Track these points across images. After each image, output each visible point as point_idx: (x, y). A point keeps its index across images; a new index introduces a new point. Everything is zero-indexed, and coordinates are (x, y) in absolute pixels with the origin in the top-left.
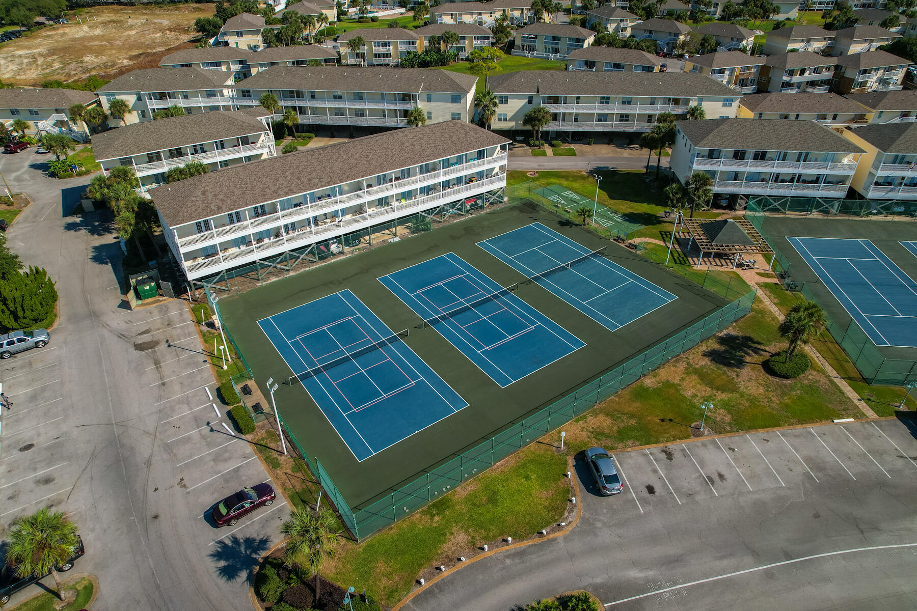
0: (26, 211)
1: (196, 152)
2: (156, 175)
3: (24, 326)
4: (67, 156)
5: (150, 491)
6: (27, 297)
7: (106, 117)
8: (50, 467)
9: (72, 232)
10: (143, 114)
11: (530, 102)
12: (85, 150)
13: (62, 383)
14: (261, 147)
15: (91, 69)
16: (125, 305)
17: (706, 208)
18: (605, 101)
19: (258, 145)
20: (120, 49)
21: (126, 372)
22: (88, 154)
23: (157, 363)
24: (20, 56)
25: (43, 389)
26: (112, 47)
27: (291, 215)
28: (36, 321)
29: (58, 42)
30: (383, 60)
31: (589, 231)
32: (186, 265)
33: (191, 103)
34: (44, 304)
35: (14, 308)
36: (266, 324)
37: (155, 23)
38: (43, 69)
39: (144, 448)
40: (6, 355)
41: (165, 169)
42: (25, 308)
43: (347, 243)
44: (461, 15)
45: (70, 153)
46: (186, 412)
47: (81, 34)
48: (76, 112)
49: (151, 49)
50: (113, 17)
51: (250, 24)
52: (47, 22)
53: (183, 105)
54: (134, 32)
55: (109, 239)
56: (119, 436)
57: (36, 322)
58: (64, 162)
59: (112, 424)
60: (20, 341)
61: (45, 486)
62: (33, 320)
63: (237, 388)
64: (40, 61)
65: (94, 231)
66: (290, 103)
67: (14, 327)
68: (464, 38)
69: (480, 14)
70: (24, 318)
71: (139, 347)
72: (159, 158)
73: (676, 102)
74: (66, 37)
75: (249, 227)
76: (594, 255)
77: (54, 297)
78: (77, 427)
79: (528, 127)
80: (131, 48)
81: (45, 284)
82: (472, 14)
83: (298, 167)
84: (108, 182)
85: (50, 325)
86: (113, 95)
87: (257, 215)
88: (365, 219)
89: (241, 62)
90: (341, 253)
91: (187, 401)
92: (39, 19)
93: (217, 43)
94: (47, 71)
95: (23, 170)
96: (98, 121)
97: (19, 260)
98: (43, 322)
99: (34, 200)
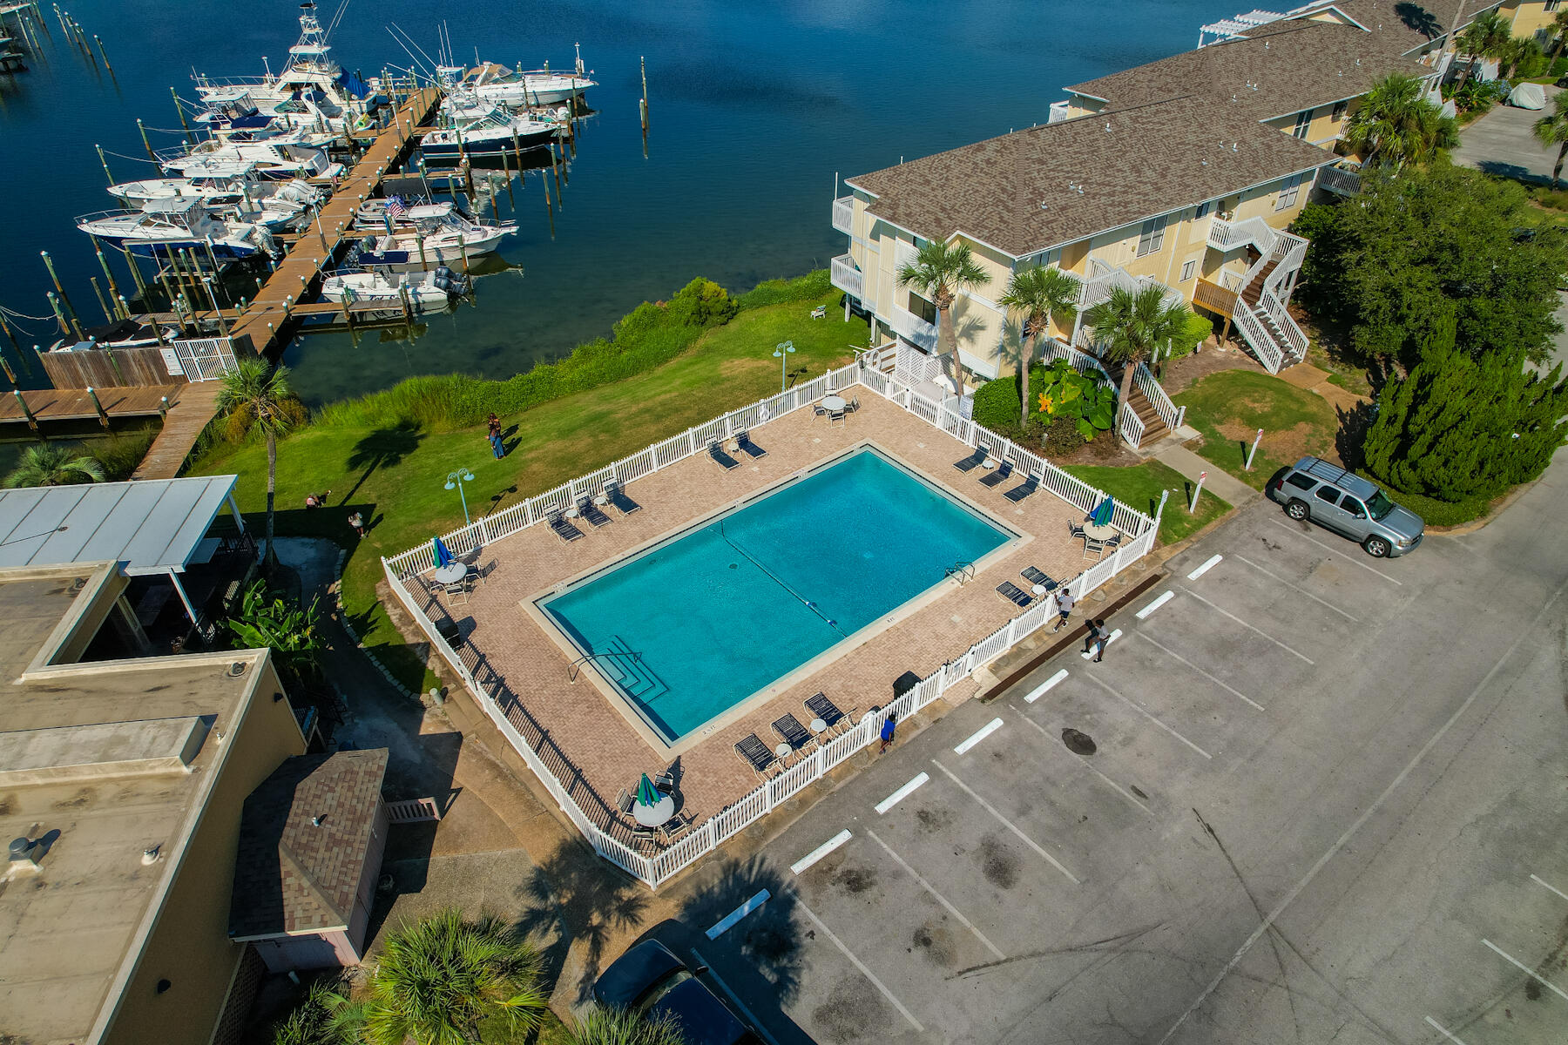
3: (1395, 480)
6: (1469, 428)
8: (1044, 843)
13: (1307, 676)
21: (1470, 818)
28: (1429, 490)
34: (1488, 467)
35: (1418, 429)
40: (1297, 511)
42: (1439, 447)
56: (1232, 972)
57: (1426, 495)
59: (1263, 915)
60: (1350, 505)
61: (983, 878)
62: (1424, 483)
67: (1376, 468)
70: (1413, 466)
77: (1528, 469)
78: (1200, 819)
81: (1546, 428)
85: (1447, 523)
97: (1553, 338)
98: (1440, 504)
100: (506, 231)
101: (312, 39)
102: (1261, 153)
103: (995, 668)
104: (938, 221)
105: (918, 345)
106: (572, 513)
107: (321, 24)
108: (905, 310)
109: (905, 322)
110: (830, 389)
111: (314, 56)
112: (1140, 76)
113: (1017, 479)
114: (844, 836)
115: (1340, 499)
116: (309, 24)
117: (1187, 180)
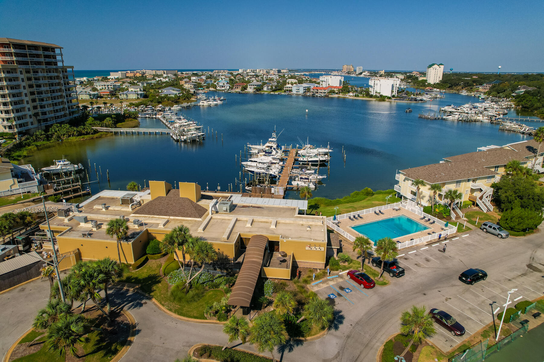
13: (482, 249)
23: (524, 275)
40: (484, 230)
46: (496, 292)
57: (511, 230)
60: (494, 229)
61: (425, 261)
71: (529, 265)
100: (324, 177)
101: (274, 137)
102: (482, 172)
103: (427, 242)
104: (417, 178)
105: (412, 200)
106: (352, 217)
107: (276, 135)
108: (410, 194)
109: (409, 196)
110: (396, 205)
111: (274, 141)
112: (459, 157)
113: (431, 221)
114: (404, 255)
115: (492, 228)
116: (274, 135)
117: (465, 175)
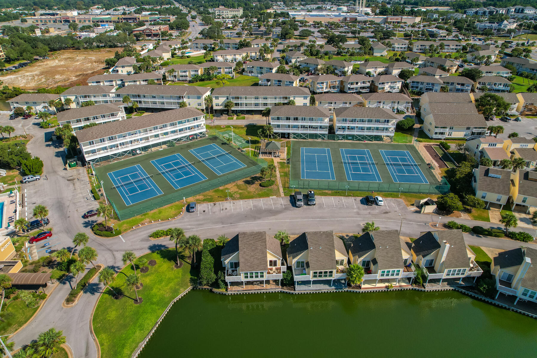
0: (32, 140)
1: (94, 119)
2: (79, 127)
3: (33, 174)
4: (47, 120)
5: (68, 212)
6: (34, 165)
7: (63, 105)
9: (48, 147)
10: (78, 103)
11: (228, 99)
12: (54, 118)
13: (44, 189)
14: (119, 117)
15: (58, 82)
16: (65, 169)
17: (279, 138)
18: (257, 98)
19: (118, 116)
20: (72, 72)
21: (64, 186)
22: (55, 119)
23: (74, 184)
24: (27, 76)
25: (39, 191)
26: (68, 71)
27: (121, 140)
29: (44, 68)
30: (184, 78)
31: (231, 146)
32: (86, 156)
33: (97, 99)
34: (39, 167)
35: (30, 168)
36: (110, 174)
37: (89, 59)
38: (37, 82)
39: (67, 203)
40: (27, 182)
41: (83, 125)
42: (33, 169)
43: (143, 150)
44: (226, 56)
45: (48, 119)
46: (81, 195)
47: (54, 64)
48: (51, 103)
49: (86, 71)
50: (70, 55)
51: (128, 62)
52: (39, 58)
53: (93, 100)
54: (78, 63)
55: (61, 149)
56: (60, 201)
57: (37, 173)
58: (46, 123)
59: (59, 198)
60: (31, 178)
62: (35, 172)
63: (97, 190)
64: (36, 78)
65: (56, 147)
66: (135, 100)
67: (30, 174)
68: (220, 68)
69: (235, 55)
70: (33, 171)
71: (68, 180)
72: (81, 121)
73: (286, 98)
74: (47, 66)
75: (107, 144)
76: (227, 154)
77: (42, 165)
78: (48, 199)
79: (226, 109)
80: (76, 71)
81: (40, 162)
82: (231, 55)
83: (125, 124)
84: (62, 129)
85: (41, 174)
86: (66, 96)
87: (110, 140)
88: (149, 142)
89: (122, 80)
90: (141, 153)
91: (82, 193)
92: (35, 57)
93: (113, 71)
94: (39, 83)
95: (30, 125)
96: (60, 106)
98: (39, 173)
99: (34, 136)
